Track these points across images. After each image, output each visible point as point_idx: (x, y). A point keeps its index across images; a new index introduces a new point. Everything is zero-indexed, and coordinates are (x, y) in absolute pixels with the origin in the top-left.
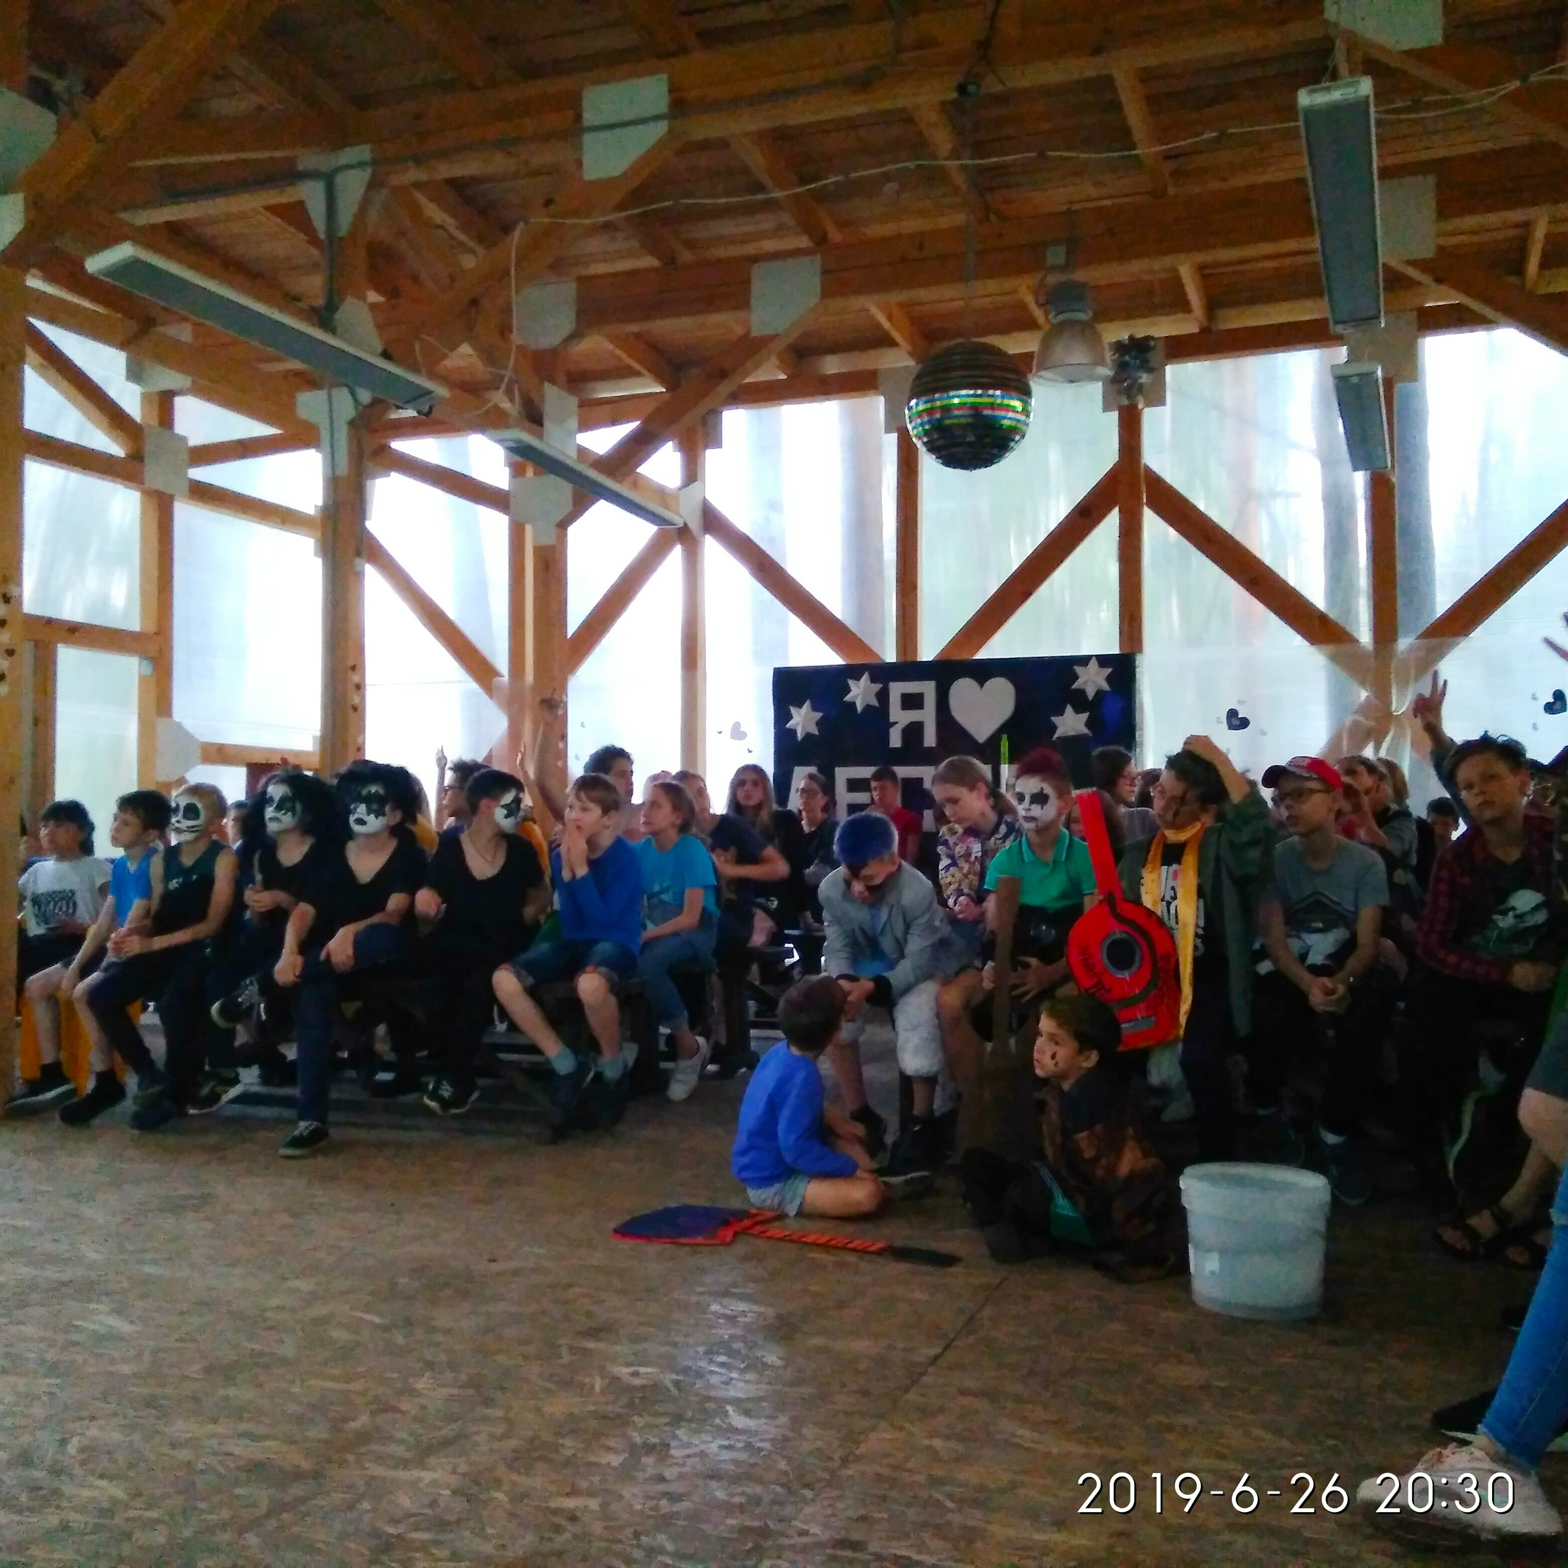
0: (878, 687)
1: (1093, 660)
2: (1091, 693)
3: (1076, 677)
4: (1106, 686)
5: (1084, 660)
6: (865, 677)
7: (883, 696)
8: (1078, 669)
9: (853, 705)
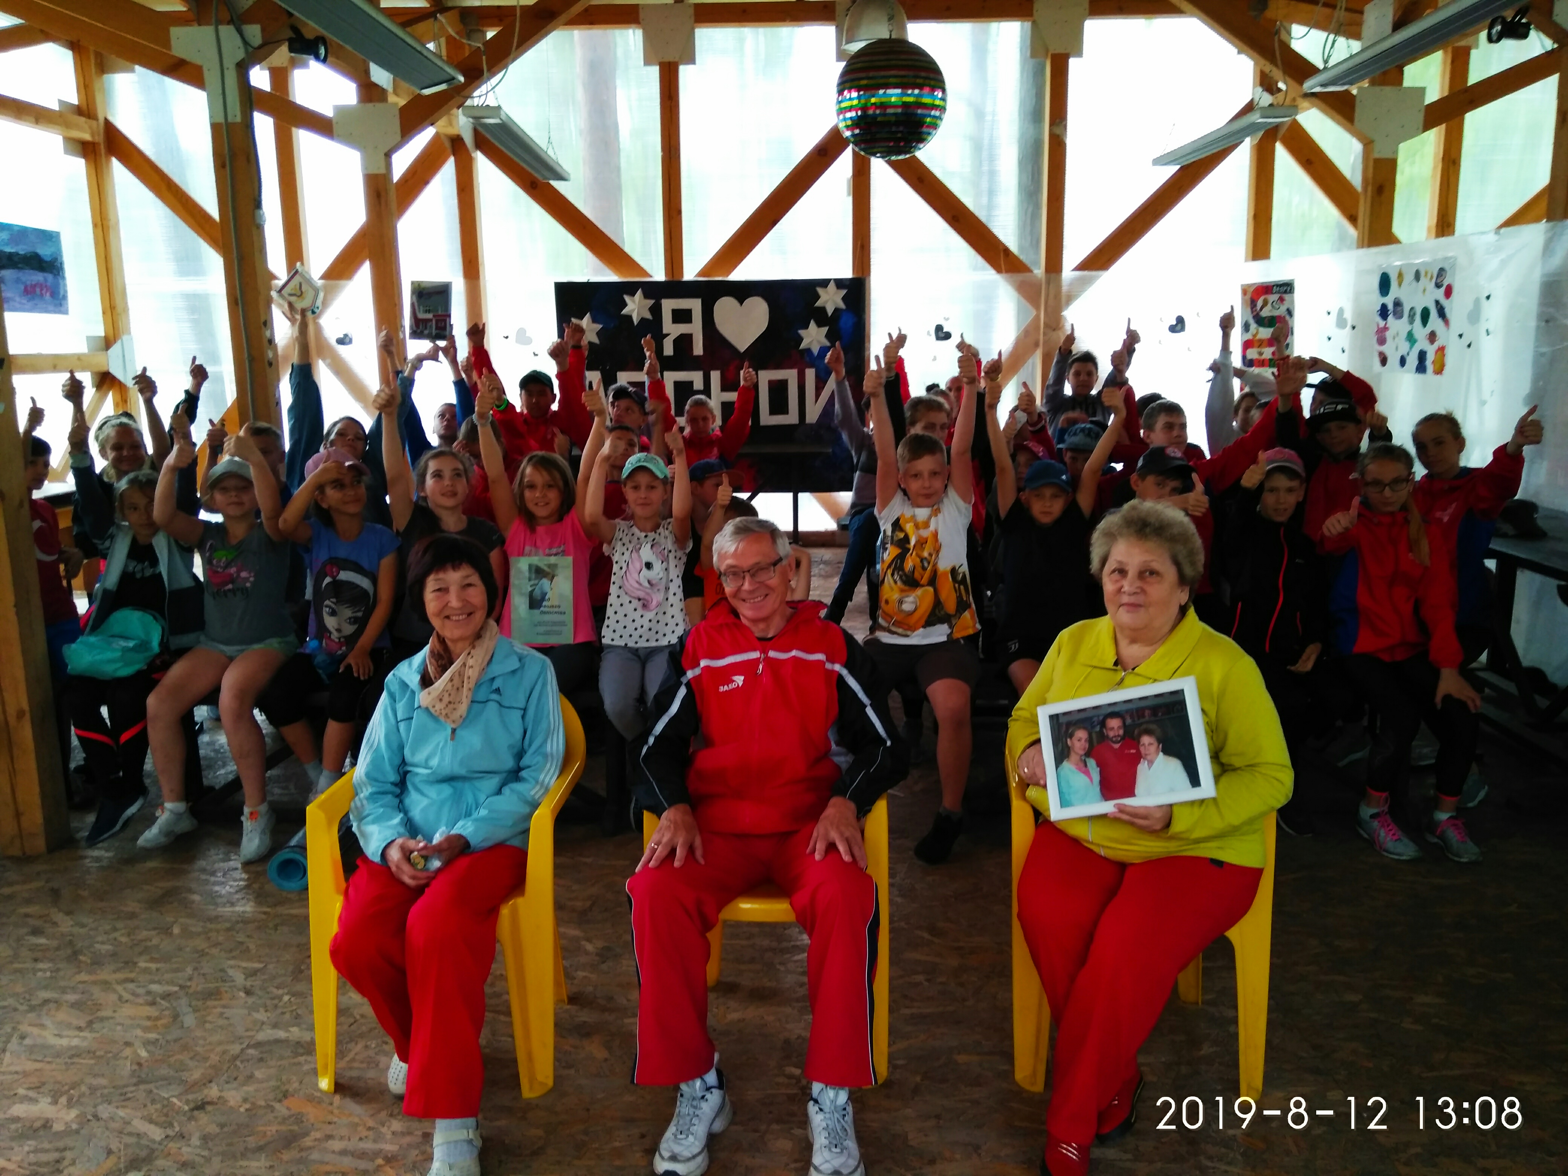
0: (651, 302)
1: (832, 284)
2: (830, 311)
3: (818, 297)
4: (842, 306)
5: (824, 283)
6: (639, 293)
7: (656, 310)
8: (820, 290)
9: (629, 318)
